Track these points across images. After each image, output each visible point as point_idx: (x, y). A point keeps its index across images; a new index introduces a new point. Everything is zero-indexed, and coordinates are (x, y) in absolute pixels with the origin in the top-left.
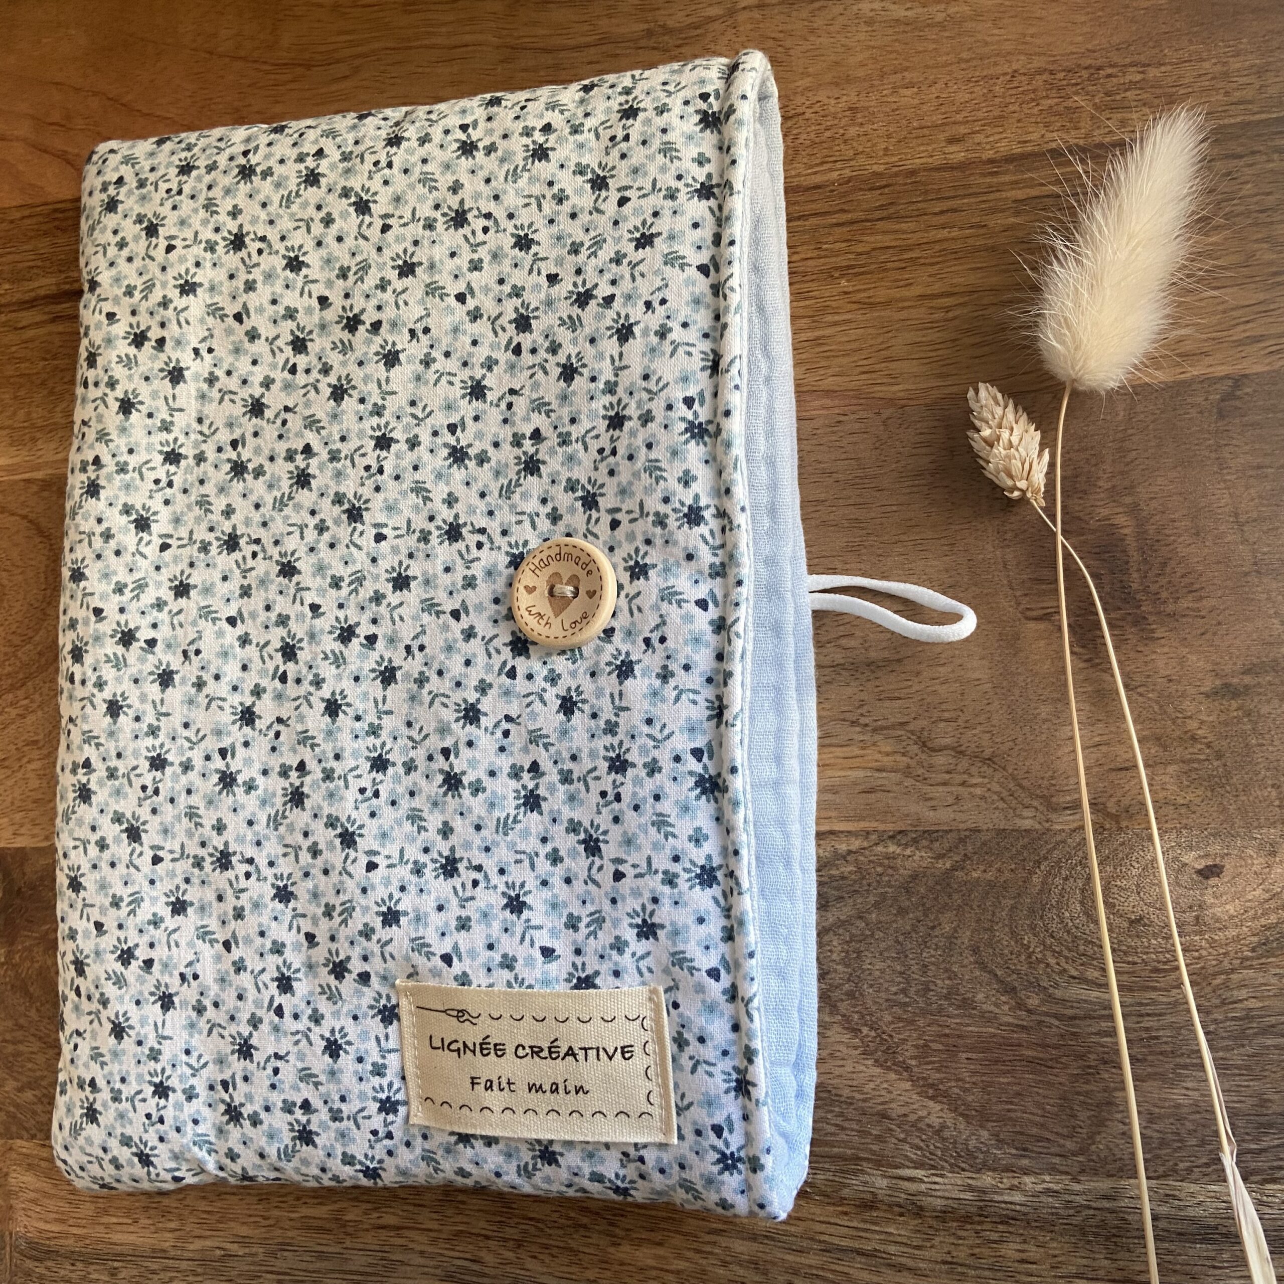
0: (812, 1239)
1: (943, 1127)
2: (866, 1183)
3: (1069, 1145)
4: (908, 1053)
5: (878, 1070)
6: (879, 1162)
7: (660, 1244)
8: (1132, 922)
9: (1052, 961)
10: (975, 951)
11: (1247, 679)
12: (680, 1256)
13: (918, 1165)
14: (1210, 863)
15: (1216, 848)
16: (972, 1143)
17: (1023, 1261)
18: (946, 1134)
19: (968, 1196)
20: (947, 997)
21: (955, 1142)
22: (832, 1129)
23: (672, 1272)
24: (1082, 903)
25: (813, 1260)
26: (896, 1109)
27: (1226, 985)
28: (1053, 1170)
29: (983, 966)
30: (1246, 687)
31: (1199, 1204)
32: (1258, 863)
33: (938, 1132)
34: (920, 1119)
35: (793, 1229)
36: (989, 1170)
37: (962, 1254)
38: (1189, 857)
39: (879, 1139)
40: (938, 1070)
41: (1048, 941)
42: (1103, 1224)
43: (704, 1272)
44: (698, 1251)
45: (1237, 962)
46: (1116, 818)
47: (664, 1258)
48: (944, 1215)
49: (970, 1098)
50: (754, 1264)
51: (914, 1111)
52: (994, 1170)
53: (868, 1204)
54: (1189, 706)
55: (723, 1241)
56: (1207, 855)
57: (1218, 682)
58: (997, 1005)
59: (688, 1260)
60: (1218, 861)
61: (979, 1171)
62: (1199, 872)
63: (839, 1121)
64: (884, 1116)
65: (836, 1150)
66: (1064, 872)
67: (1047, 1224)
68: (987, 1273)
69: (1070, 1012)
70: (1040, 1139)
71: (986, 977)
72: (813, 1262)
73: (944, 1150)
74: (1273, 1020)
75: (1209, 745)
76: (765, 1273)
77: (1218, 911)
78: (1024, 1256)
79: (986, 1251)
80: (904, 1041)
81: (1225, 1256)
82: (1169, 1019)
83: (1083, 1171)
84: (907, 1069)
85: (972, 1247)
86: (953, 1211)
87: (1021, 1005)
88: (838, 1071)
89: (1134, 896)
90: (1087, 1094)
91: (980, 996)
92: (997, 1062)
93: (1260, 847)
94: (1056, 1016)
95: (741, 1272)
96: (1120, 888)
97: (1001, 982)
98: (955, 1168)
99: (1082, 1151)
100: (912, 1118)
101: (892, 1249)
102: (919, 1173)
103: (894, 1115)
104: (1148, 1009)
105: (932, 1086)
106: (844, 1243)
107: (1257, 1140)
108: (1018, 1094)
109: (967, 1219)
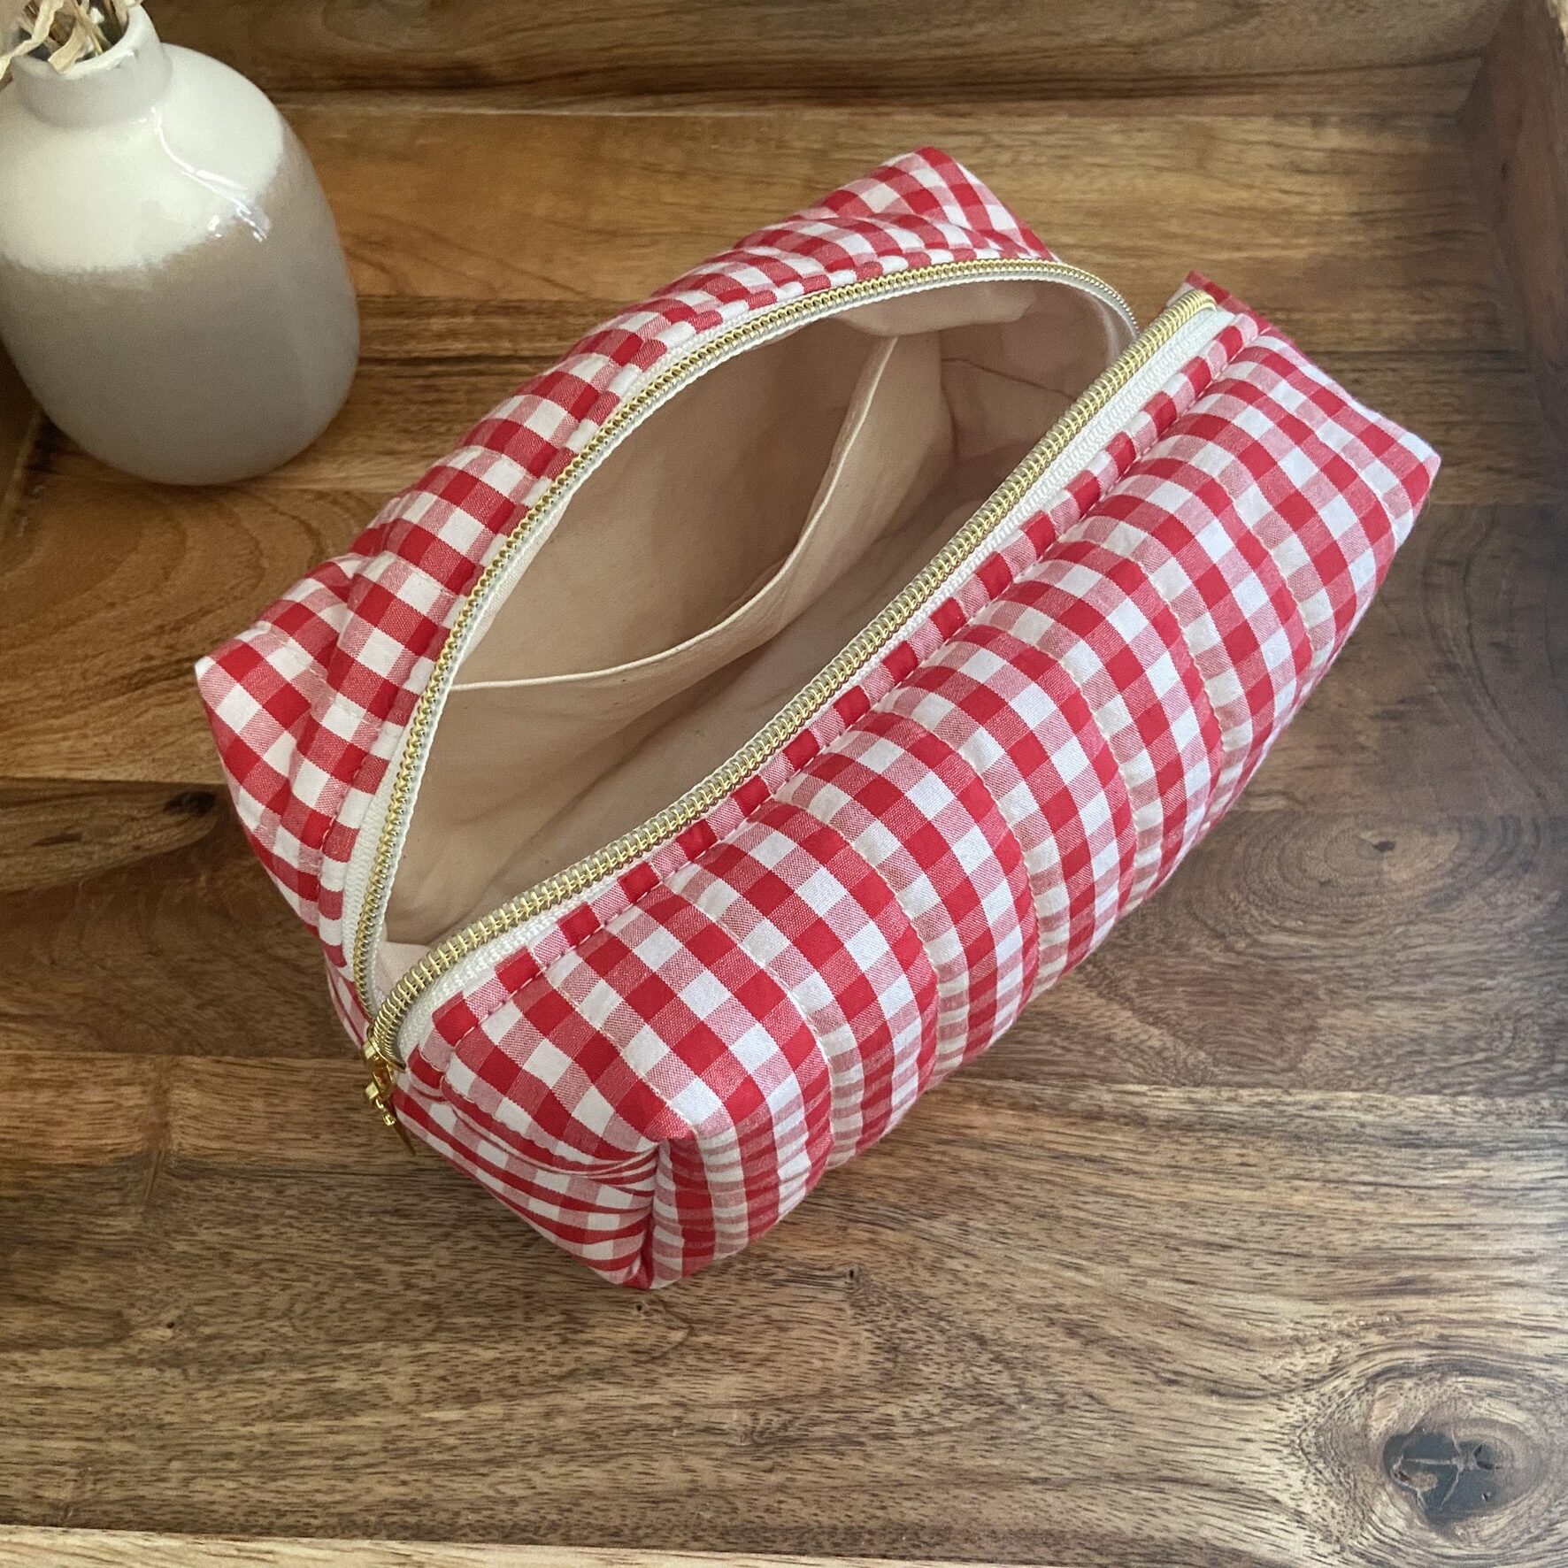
0: (1041, 1147)
1: (1165, 1048)
2: (1091, 1097)
3: (1280, 1063)
4: (1129, 986)
5: (1103, 1001)
6: (1105, 1079)
7: (890, 1154)
8: (1322, 884)
9: (1255, 913)
10: (1188, 903)
11: (1401, 708)
12: (908, 1165)
13: (1141, 1082)
14: (1383, 839)
15: (1388, 829)
16: (1191, 1060)
17: (1243, 1164)
18: (1166, 1054)
19: (1188, 1107)
20: (1162, 941)
21: (1175, 1062)
22: (1059, 1051)
23: (900, 1180)
24: (1280, 868)
25: (1043, 1166)
26: (1120, 1034)
27: (1405, 934)
28: (1267, 1084)
29: (1197, 918)
30: (1402, 713)
31: (1401, 1113)
32: (1426, 840)
33: (1159, 1053)
34: (1143, 1042)
35: (1022, 1139)
36: (1207, 1084)
37: (1185, 1160)
38: (1366, 835)
39: (1104, 1059)
40: (1159, 1000)
41: (1251, 898)
42: (1315, 1131)
43: (934, 1179)
44: (928, 1160)
45: (1413, 917)
46: (1303, 804)
47: (893, 1167)
48: (1167, 1125)
49: (1187, 1023)
50: (985, 1171)
51: (1136, 1036)
52: (1212, 1084)
53: (1094, 1116)
54: (1357, 725)
55: (953, 1150)
56: (1381, 834)
57: (1379, 709)
58: (1210, 948)
59: (916, 1168)
60: (1390, 839)
61: (1197, 1085)
62: (1376, 847)
63: (1065, 1044)
64: (1109, 1040)
65: (1062, 1069)
66: (1263, 844)
67: (1263, 1132)
68: (1210, 1176)
69: (1274, 954)
70: (1254, 1058)
71: (1197, 925)
72: (1041, 1168)
73: (1166, 1068)
74: (1448, 962)
75: (1376, 753)
76: (995, 1179)
77: (1394, 877)
78: (1245, 1160)
79: (1208, 1157)
80: (1125, 977)
81: (1430, 1159)
82: (1359, 960)
83: (1293, 1085)
84: (1129, 999)
85: (1194, 1152)
86: (1176, 1120)
87: (1229, 948)
88: (1065, 1002)
89: (1323, 866)
90: (1292, 1020)
91: (1194, 941)
92: (1211, 993)
93: (1424, 830)
94: (1262, 957)
95: (972, 1179)
96: (1312, 858)
97: (1212, 930)
98: (1176, 1084)
99: (1292, 1068)
100: (1134, 1041)
101: (1121, 1155)
102: (1144, 1088)
103: (1117, 1039)
104: (1343, 952)
105: (1151, 1013)
106: (1072, 1150)
107: (1445, 1061)
108: (1231, 1021)
109: (1188, 1128)
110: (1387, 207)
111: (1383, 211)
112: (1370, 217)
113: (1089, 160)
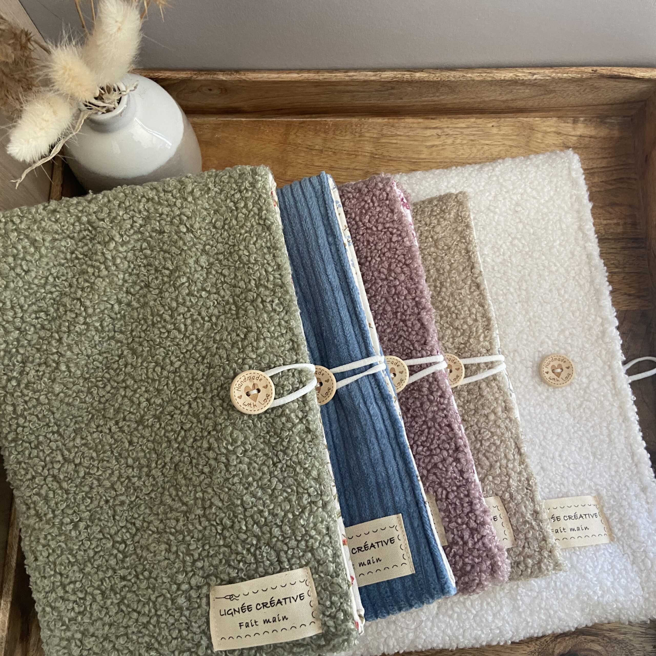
110: (599, 166)
111: (597, 168)
112: (592, 171)
113: (483, 142)
